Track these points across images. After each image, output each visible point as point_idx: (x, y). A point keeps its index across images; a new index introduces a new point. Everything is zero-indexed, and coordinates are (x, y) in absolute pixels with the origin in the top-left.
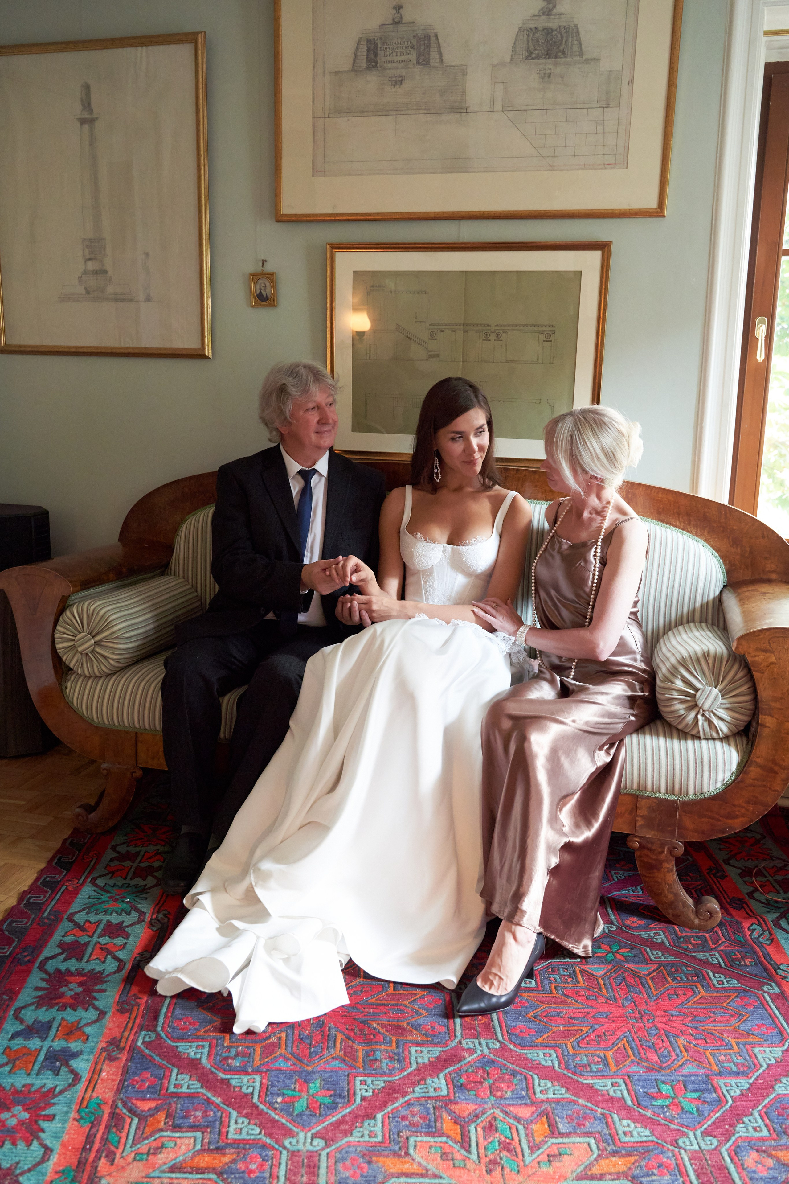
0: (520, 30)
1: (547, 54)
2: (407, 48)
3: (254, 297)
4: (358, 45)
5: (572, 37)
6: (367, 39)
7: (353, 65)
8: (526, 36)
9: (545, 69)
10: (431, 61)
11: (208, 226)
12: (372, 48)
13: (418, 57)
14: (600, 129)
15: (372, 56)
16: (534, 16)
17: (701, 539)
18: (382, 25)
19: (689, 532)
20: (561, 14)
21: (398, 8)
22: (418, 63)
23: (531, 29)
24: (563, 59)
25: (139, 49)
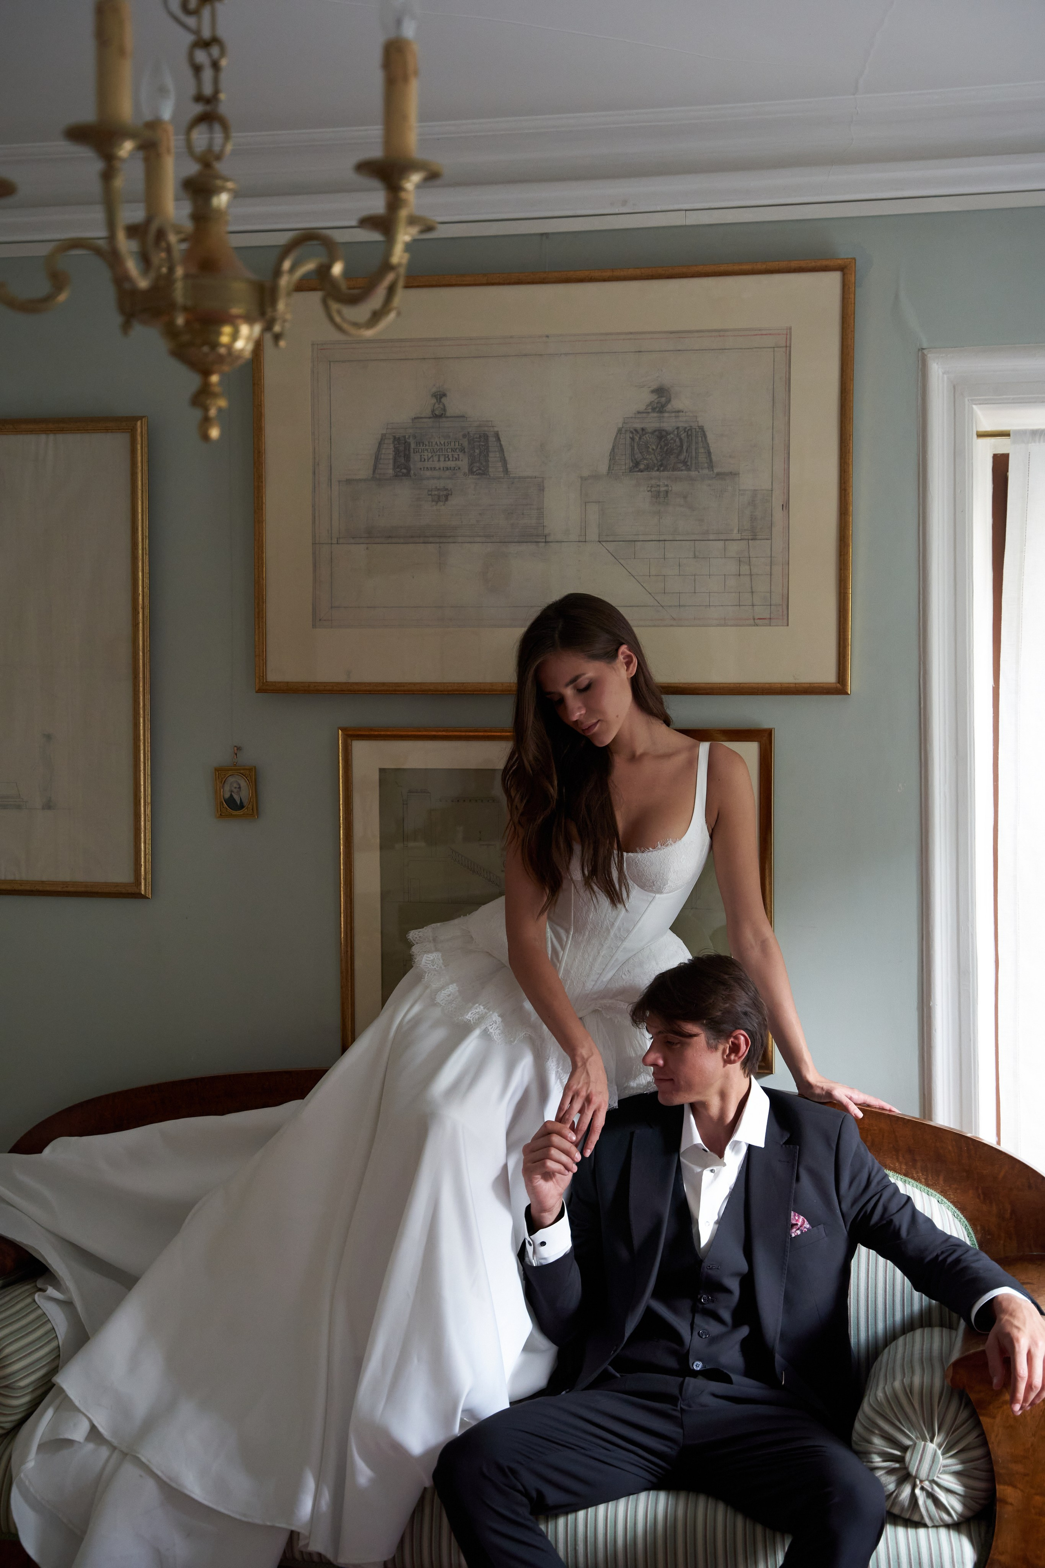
0: (620, 431)
1: (661, 465)
2: (453, 450)
3: (221, 803)
4: (380, 444)
5: (697, 443)
6: (395, 438)
7: (374, 471)
8: (628, 441)
9: (658, 486)
10: (490, 470)
11: (148, 697)
12: (402, 448)
13: (471, 465)
14: (745, 569)
15: (402, 460)
16: (639, 413)
17: (936, 1190)
18: (415, 418)
19: (915, 1180)
20: (679, 412)
21: (440, 396)
22: (471, 472)
23: (636, 430)
24: (686, 472)
25: (43, 437)
